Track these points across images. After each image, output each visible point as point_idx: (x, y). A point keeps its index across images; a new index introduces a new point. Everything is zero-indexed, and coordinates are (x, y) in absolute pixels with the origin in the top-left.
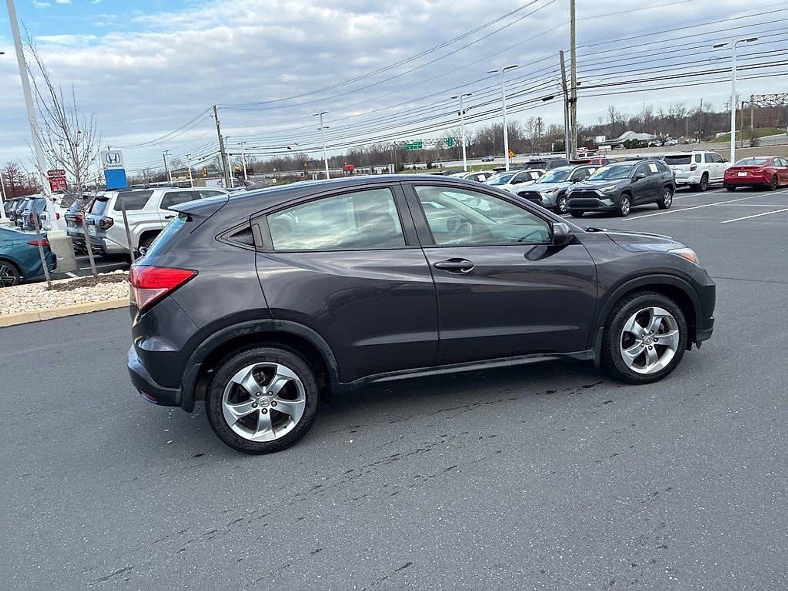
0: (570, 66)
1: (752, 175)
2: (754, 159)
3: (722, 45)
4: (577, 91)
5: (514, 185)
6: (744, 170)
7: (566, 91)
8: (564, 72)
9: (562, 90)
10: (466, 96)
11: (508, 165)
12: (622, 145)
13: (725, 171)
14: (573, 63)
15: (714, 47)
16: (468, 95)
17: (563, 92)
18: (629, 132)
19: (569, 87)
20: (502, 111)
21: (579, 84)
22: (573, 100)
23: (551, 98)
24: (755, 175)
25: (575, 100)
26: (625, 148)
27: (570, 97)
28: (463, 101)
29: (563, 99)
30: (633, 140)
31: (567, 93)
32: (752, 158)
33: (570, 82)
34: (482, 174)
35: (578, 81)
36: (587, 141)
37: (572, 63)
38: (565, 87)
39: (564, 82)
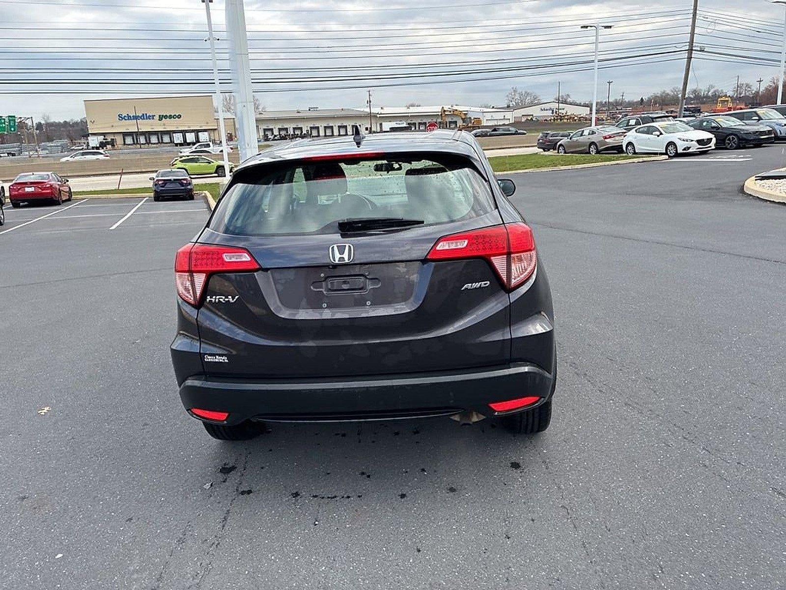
1: (40, 190)
2: (33, 174)
6: (30, 186)
13: (9, 187)
24: (43, 190)
32: (32, 173)
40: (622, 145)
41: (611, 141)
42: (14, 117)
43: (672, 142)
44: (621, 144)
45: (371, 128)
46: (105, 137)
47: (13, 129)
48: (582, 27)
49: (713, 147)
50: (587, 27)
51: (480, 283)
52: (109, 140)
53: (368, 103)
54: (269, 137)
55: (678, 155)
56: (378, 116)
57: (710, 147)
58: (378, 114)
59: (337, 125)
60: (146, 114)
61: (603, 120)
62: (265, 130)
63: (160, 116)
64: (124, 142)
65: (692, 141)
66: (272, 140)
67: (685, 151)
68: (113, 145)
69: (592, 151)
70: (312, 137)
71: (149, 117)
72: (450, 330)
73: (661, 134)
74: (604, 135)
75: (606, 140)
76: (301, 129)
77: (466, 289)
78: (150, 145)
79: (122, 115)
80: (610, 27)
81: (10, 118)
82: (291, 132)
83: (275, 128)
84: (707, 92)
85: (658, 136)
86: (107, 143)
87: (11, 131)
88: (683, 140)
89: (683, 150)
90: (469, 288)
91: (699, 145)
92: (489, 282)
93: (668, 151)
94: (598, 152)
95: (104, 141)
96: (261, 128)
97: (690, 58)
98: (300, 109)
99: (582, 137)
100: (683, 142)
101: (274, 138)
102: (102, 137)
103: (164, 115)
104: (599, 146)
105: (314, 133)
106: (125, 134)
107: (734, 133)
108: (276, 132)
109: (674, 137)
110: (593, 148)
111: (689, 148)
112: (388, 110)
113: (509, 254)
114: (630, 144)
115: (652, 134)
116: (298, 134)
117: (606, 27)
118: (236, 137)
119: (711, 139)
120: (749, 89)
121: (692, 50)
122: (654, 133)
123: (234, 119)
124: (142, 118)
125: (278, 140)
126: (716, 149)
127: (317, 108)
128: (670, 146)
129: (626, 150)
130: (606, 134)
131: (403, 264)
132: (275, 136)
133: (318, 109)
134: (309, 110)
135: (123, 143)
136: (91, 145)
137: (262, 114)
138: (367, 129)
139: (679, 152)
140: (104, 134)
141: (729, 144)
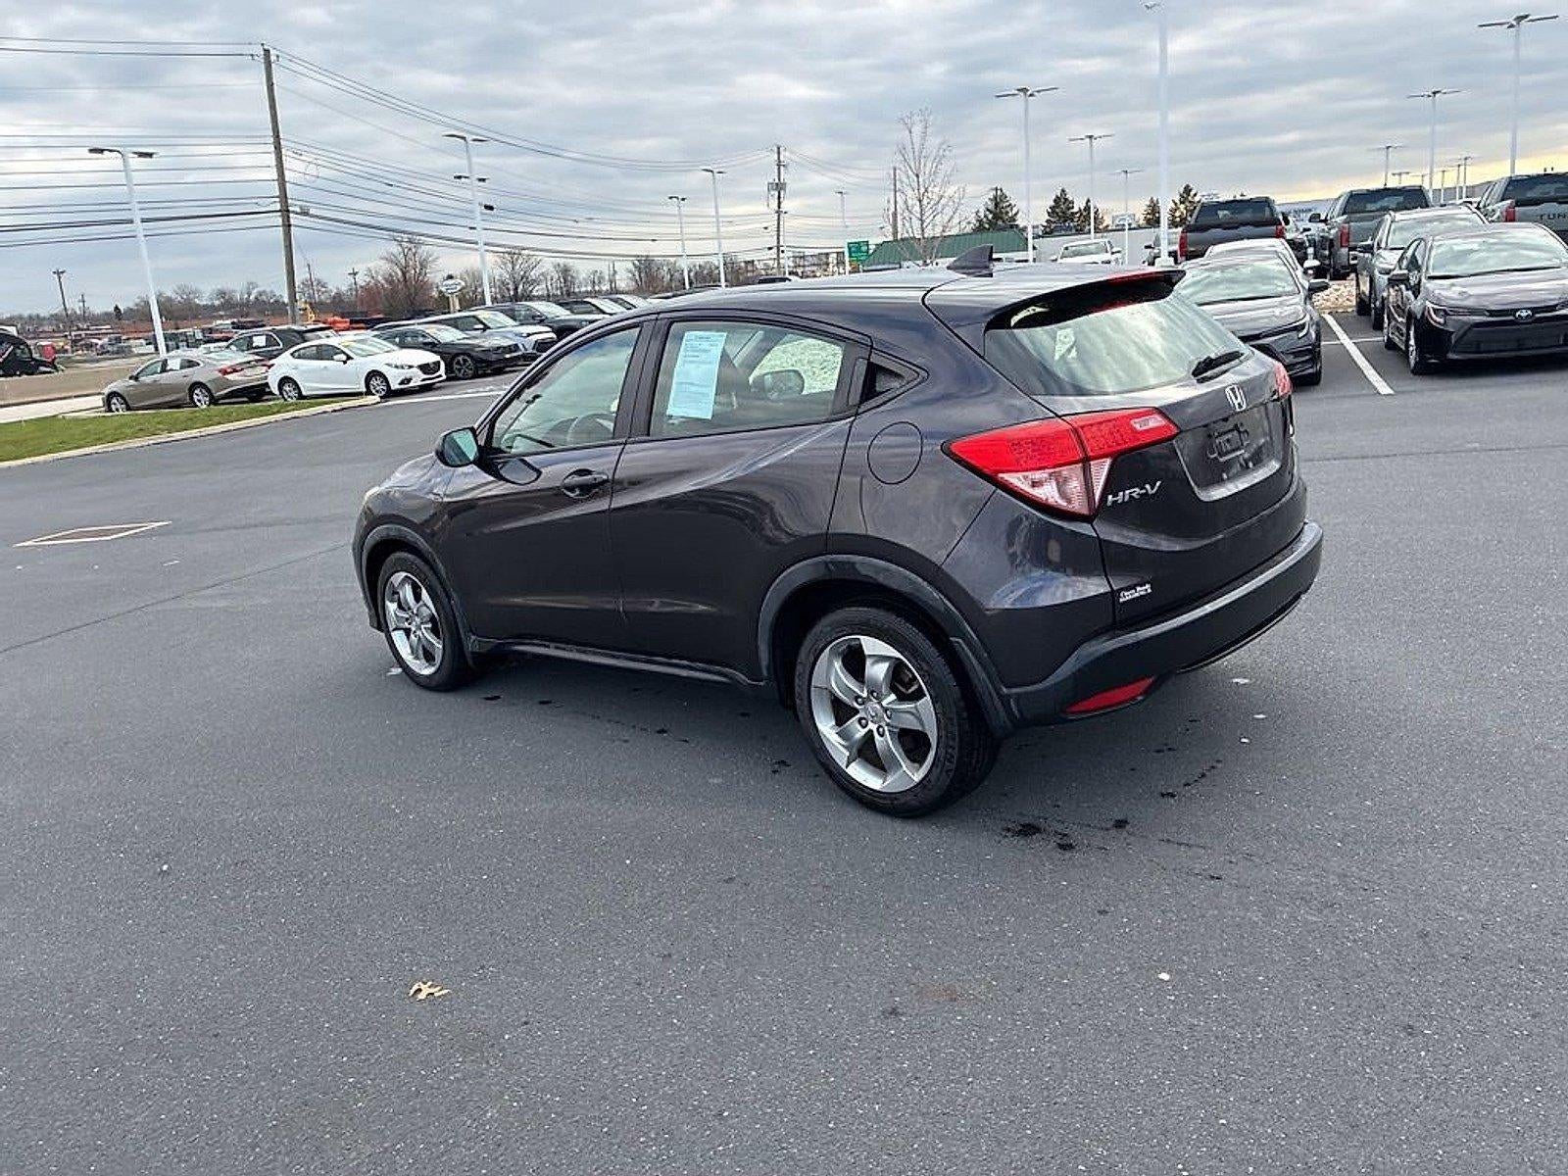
40: (267, 385)
41: (237, 378)
43: (373, 371)
44: (264, 382)
48: (91, 151)
49: (444, 377)
50: (101, 151)
55: (391, 394)
57: (440, 376)
61: (66, 351)
65: (410, 367)
67: (403, 386)
69: (199, 401)
73: (349, 358)
74: (220, 367)
75: (227, 376)
80: (150, 155)
84: (246, 296)
85: (345, 362)
88: (396, 367)
89: (400, 384)
91: (425, 373)
93: (372, 387)
94: (214, 401)
97: (287, 226)
99: (164, 374)
100: (395, 369)
104: (213, 392)
107: (466, 352)
109: (378, 363)
110: (199, 395)
111: (409, 380)
114: (285, 380)
115: (333, 359)
117: (141, 155)
119: (439, 362)
120: (323, 289)
121: (288, 211)
122: (335, 357)
126: (448, 379)
128: (374, 379)
129: (281, 393)
130: (226, 364)
139: (393, 388)
141: (459, 370)
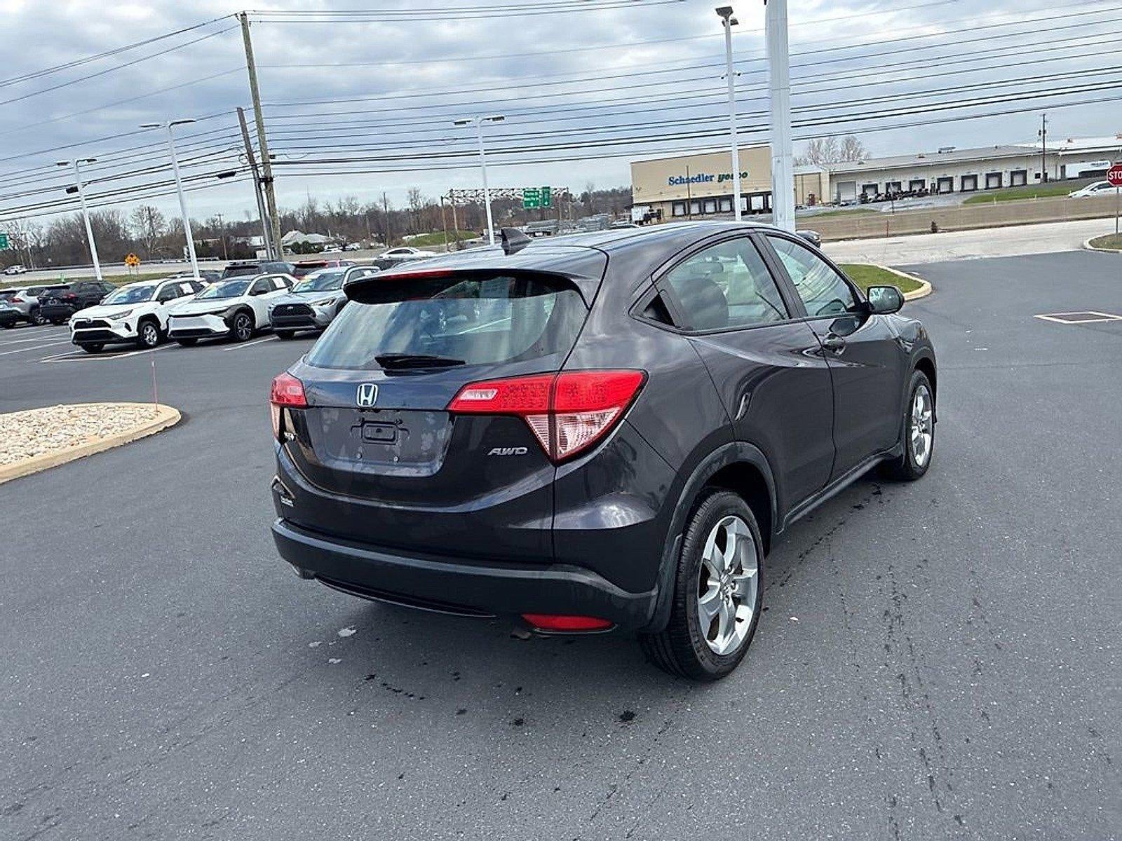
0: (256, 131)
3: (464, 123)
4: (272, 166)
5: (253, 297)
7: (255, 167)
8: (247, 139)
9: (248, 164)
10: (86, 161)
11: (198, 272)
12: (290, 250)
14: (260, 127)
15: (456, 123)
16: (89, 161)
17: (250, 167)
18: (294, 232)
19: (259, 161)
20: (175, 186)
21: (273, 157)
22: (269, 180)
23: (232, 174)
25: (272, 180)
26: (294, 254)
27: (262, 174)
28: (81, 169)
29: (253, 177)
30: (303, 243)
31: (256, 169)
33: (259, 154)
34: (186, 282)
35: (271, 153)
36: (238, 244)
37: (258, 126)
38: (251, 160)
39: (250, 153)
42: (549, 188)
45: (1046, 175)
46: (651, 207)
47: (546, 203)
51: (513, 449)
52: (655, 211)
53: (1040, 134)
54: (869, 198)
56: (1060, 153)
58: (1059, 150)
59: (984, 173)
60: (703, 175)
62: (865, 187)
63: (720, 175)
64: (673, 212)
66: (874, 202)
68: (659, 218)
70: (941, 193)
71: (706, 179)
72: (474, 506)
76: (922, 182)
77: (494, 454)
78: (705, 215)
79: (673, 178)
81: (545, 190)
82: (905, 188)
83: (880, 183)
86: (653, 215)
87: (545, 205)
90: (499, 453)
92: (526, 449)
95: (649, 213)
96: (858, 185)
98: (924, 152)
101: (876, 198)
102: (648, 208)
103: (726, 174)
105: (944, 187)
106: (675, 203)
108: (882, 190)
112: (1079, 144)
113: (552, 413)
116: (915, 191)
118: (820, 199)
123: (820, 173)
124: (698, 180)
125: (882, 200)
127: (953, 148)
131: (431, 415)
132: (879, 195)
133: (953, 150)
134: (940, 152)
135: (671, 214)
136: (634, 219)
137: (863, 163)
138: (1037, 176)
140: (650, 204)
